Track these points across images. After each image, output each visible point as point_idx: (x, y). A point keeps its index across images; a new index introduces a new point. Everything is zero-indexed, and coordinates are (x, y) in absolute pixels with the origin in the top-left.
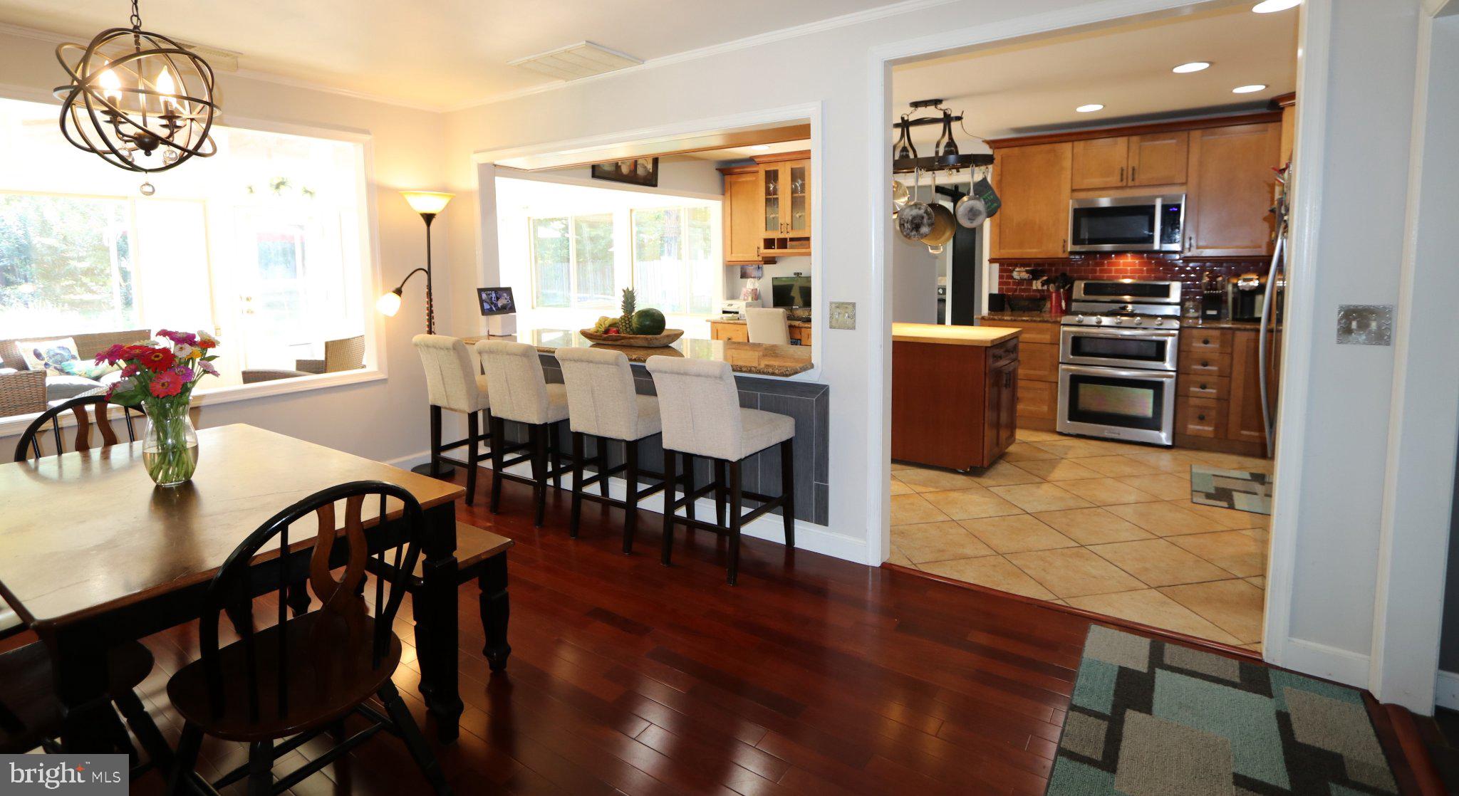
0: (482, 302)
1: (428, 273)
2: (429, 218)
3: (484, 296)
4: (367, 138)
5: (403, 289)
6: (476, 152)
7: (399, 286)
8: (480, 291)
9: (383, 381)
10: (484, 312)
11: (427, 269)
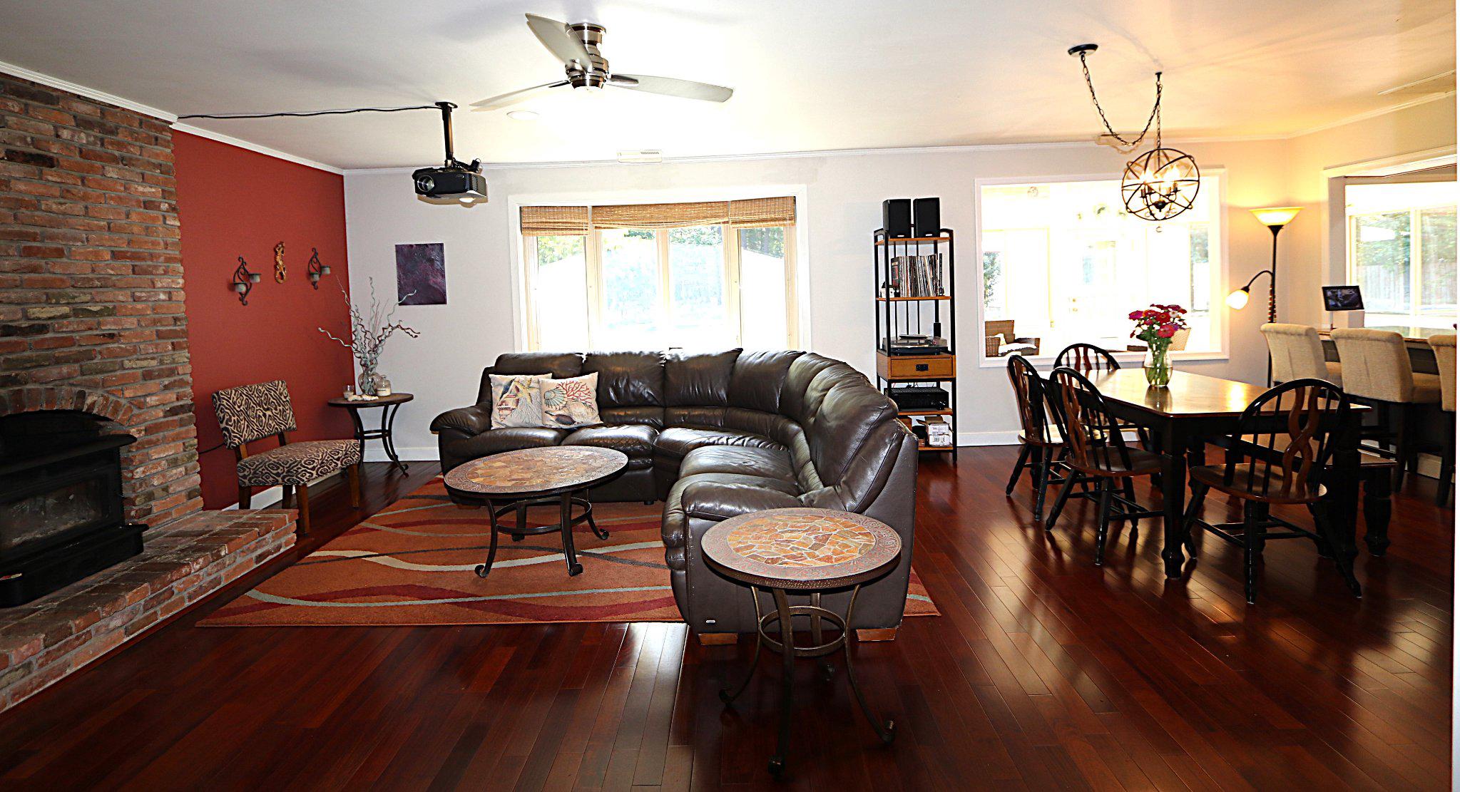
0: (1326, 298)
1: (1273, 275)
2: (1275, 229)
3: (1329, 293)
4: (1221, 171)
5: (1250, 287)
6: (1325, 169)
7: (1246, 285)
8: (1325, 289)
9: (1226, 360)
10: (1328, 308)
11: (1271, 271)
